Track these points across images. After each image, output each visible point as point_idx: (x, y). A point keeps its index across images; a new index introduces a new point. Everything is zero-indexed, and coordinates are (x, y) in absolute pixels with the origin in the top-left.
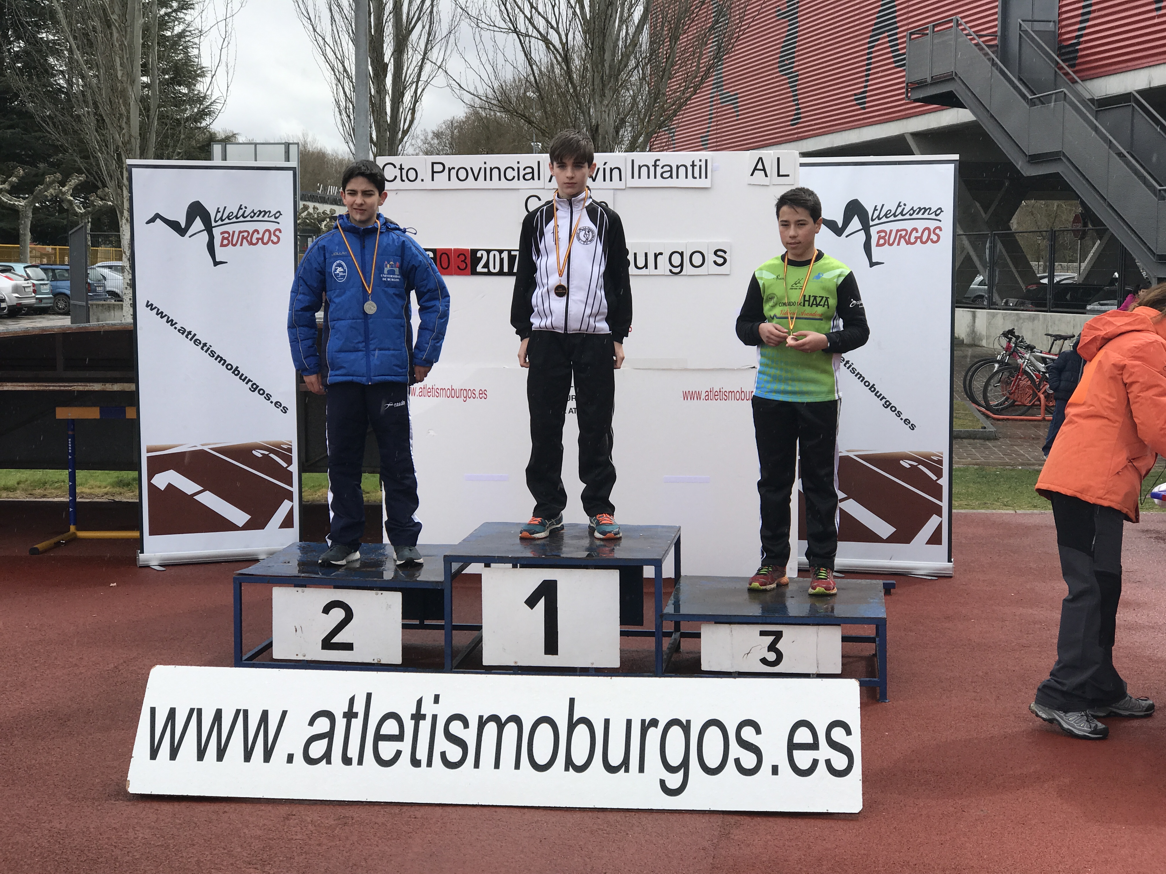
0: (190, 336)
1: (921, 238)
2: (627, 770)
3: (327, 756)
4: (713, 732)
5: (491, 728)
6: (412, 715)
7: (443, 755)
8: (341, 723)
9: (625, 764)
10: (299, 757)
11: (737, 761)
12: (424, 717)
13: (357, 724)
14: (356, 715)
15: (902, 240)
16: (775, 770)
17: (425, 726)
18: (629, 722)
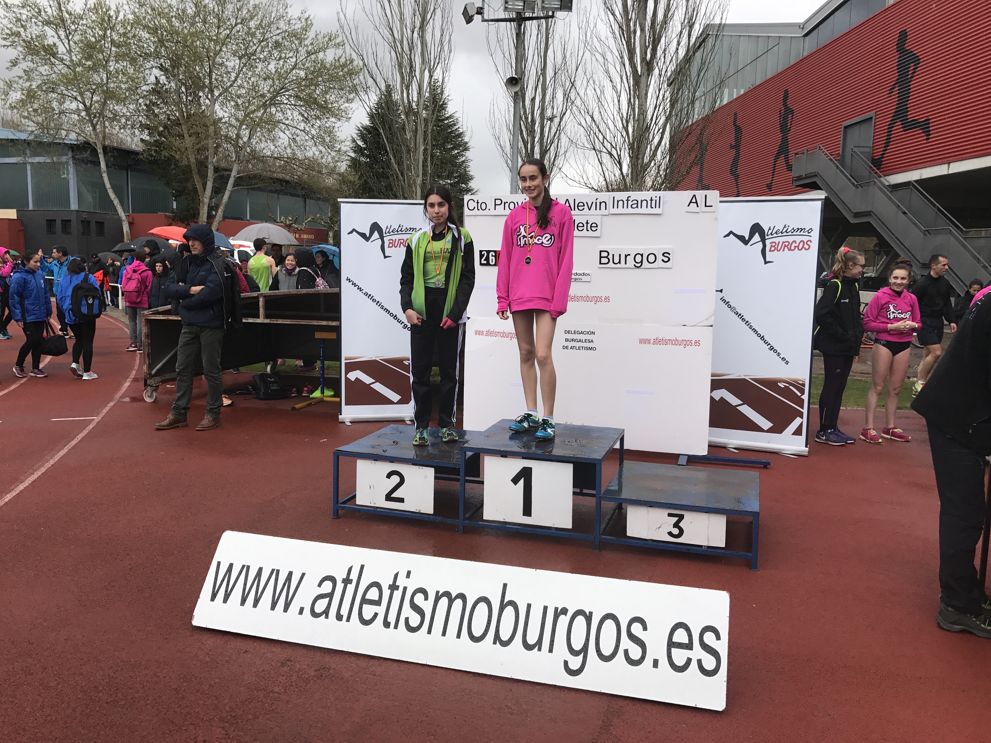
0: (370, 297)
1: (798, 247)
2: (540, 649)
3: (326, 613)
4: (609, 624)
5: (444, 601)
6: (390, 585)
7: (407, 619)
8: (340, 586)
9: (539, 643)
10: (307, 611)
11: (626, 652)
12: (397, 588)
13: (351, 588)
14: (350, 582)
15: (786, 248)
16: (656, 663)
17: (397, 595)
18: (545, 608)
